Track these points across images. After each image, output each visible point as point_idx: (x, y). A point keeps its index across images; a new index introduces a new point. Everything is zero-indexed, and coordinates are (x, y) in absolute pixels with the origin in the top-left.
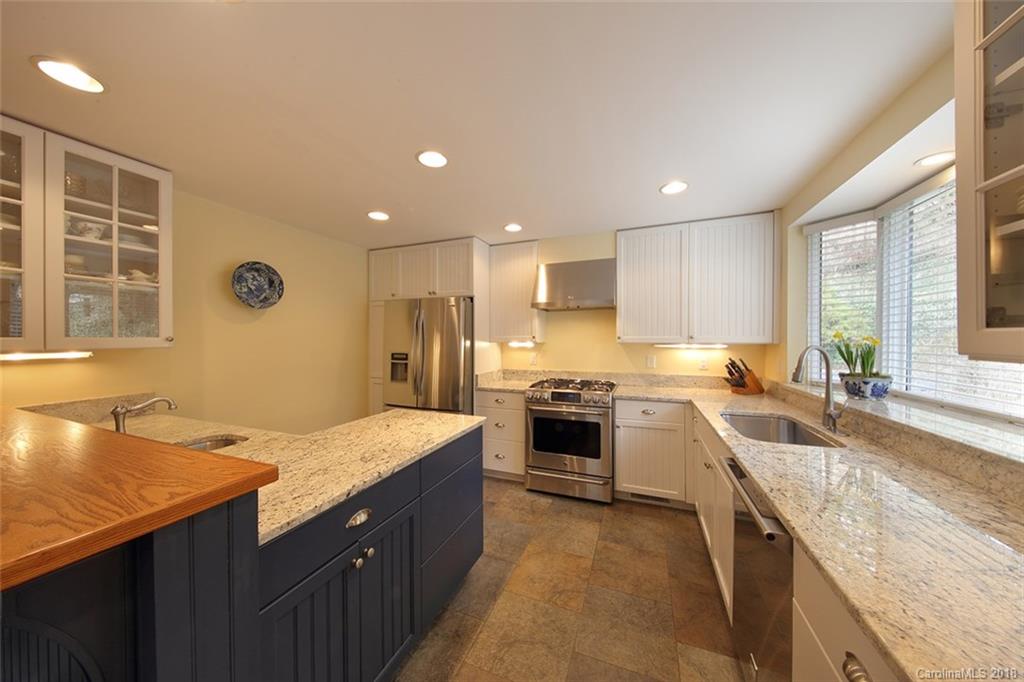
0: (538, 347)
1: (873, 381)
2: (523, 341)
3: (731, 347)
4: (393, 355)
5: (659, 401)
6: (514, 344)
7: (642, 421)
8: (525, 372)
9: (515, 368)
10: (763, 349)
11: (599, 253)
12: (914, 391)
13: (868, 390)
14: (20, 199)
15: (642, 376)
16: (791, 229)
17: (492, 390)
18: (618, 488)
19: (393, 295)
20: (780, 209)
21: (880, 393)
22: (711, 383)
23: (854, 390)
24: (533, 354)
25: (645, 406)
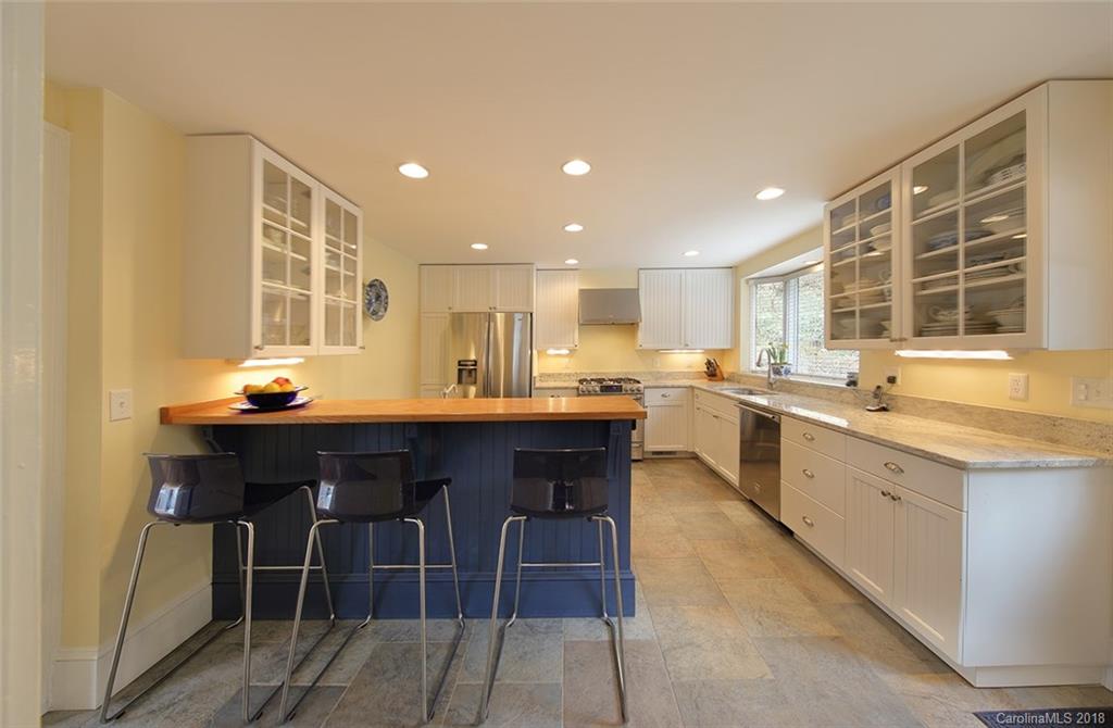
0: (572, 351)
1: (785, 366)
2: (558, 349)
3: (707, 351)
4: (459, 362)
5: (673, 387)
6: (551, 352)
7: (662, 402)
8: (560, 374)
9: (551, 372)
10: (723, 352)
11: (626, 283)
12: (799, 372)
13: (782, 370)
14: (309, 236)
15: (650, 373)
16: (743, 281)
17: (549, 388)
18: (645, 449)
19: (450, 308)
20: (736, 267)
21: (787, 372)
22: (698, 375)
23: (777, 372)
24: (567, 360)
25: (664, 391)
